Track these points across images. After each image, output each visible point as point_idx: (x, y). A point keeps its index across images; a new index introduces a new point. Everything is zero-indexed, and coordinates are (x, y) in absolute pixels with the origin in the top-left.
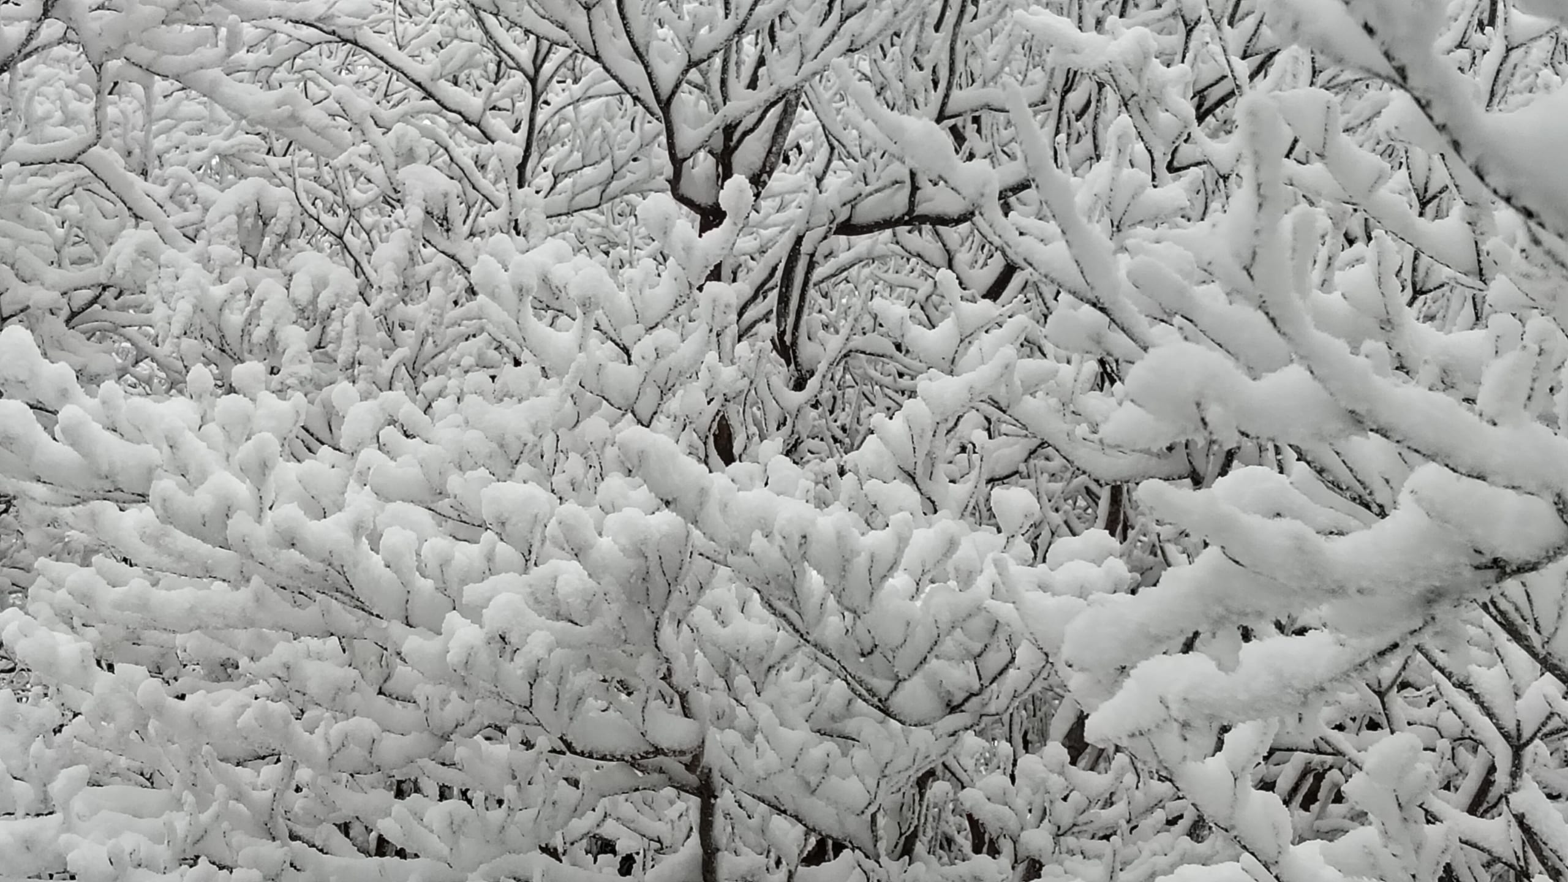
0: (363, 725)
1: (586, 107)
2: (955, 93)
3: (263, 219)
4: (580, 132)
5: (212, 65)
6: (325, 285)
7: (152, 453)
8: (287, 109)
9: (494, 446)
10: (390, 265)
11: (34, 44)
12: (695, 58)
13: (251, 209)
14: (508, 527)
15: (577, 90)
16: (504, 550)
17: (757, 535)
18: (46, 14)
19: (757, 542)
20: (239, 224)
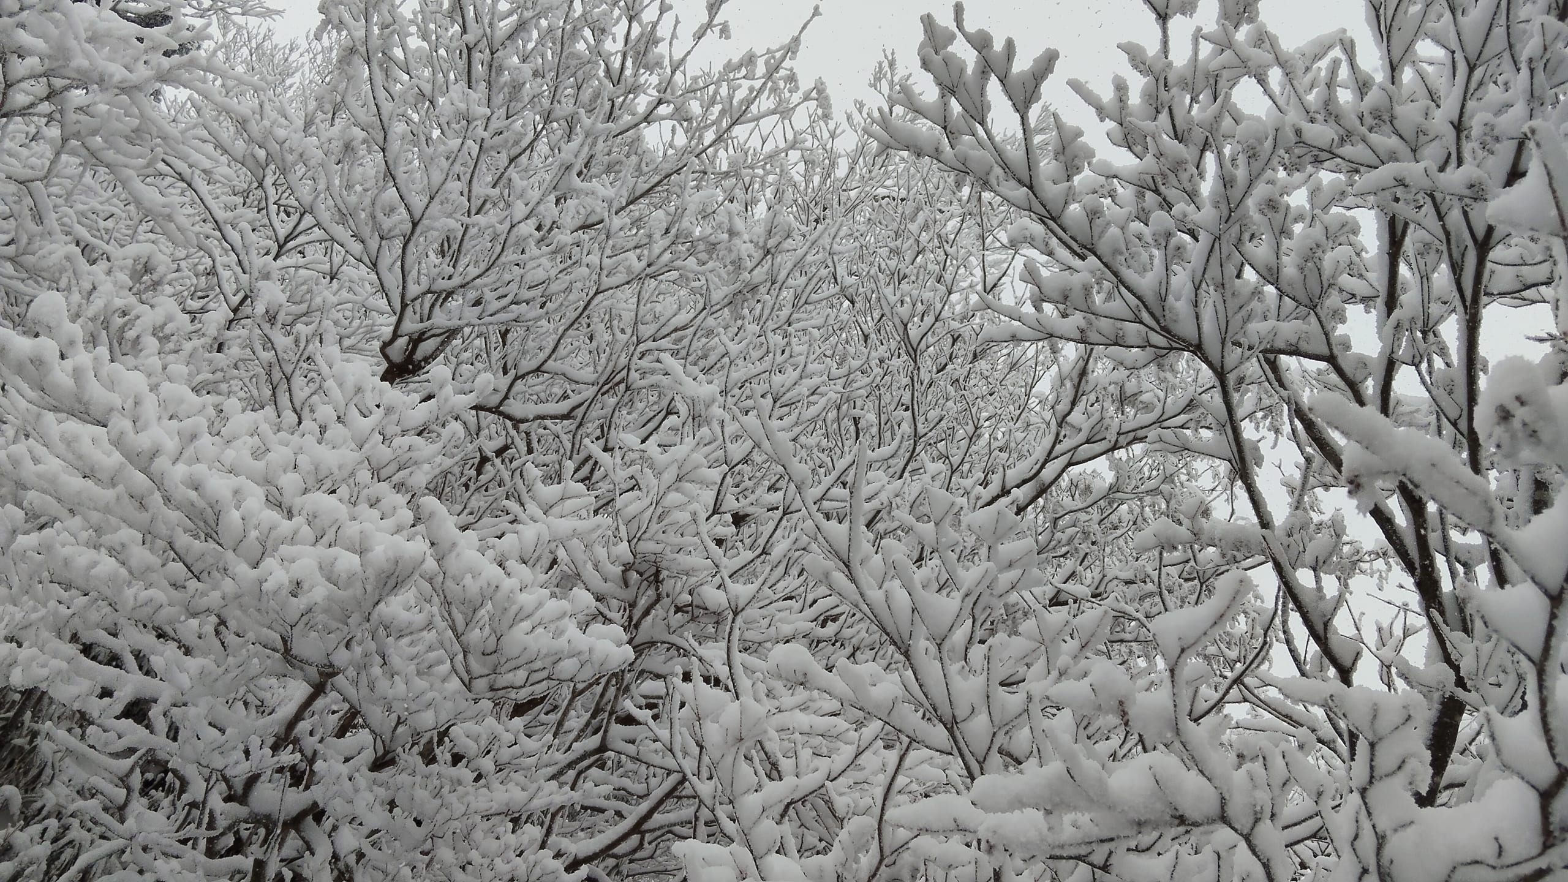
0: (158, 595)
1: (302, 271)
2: (550, 362)
3: (147, 269)
4: (294, 283)
5: (133, 168)
6: (171, 321)
7: (116, 400)
8: (167, 210)
9: (313, 468)
10: (215, 324)
11: (31, 111)
12: (432, 289)
13: (143, 261)
14: (317, 520)
15: (301, 261)
16: (306, 530)
17: (469, 576)
18: (48, 98)
19: (468, 580)
20: (134, 265)
